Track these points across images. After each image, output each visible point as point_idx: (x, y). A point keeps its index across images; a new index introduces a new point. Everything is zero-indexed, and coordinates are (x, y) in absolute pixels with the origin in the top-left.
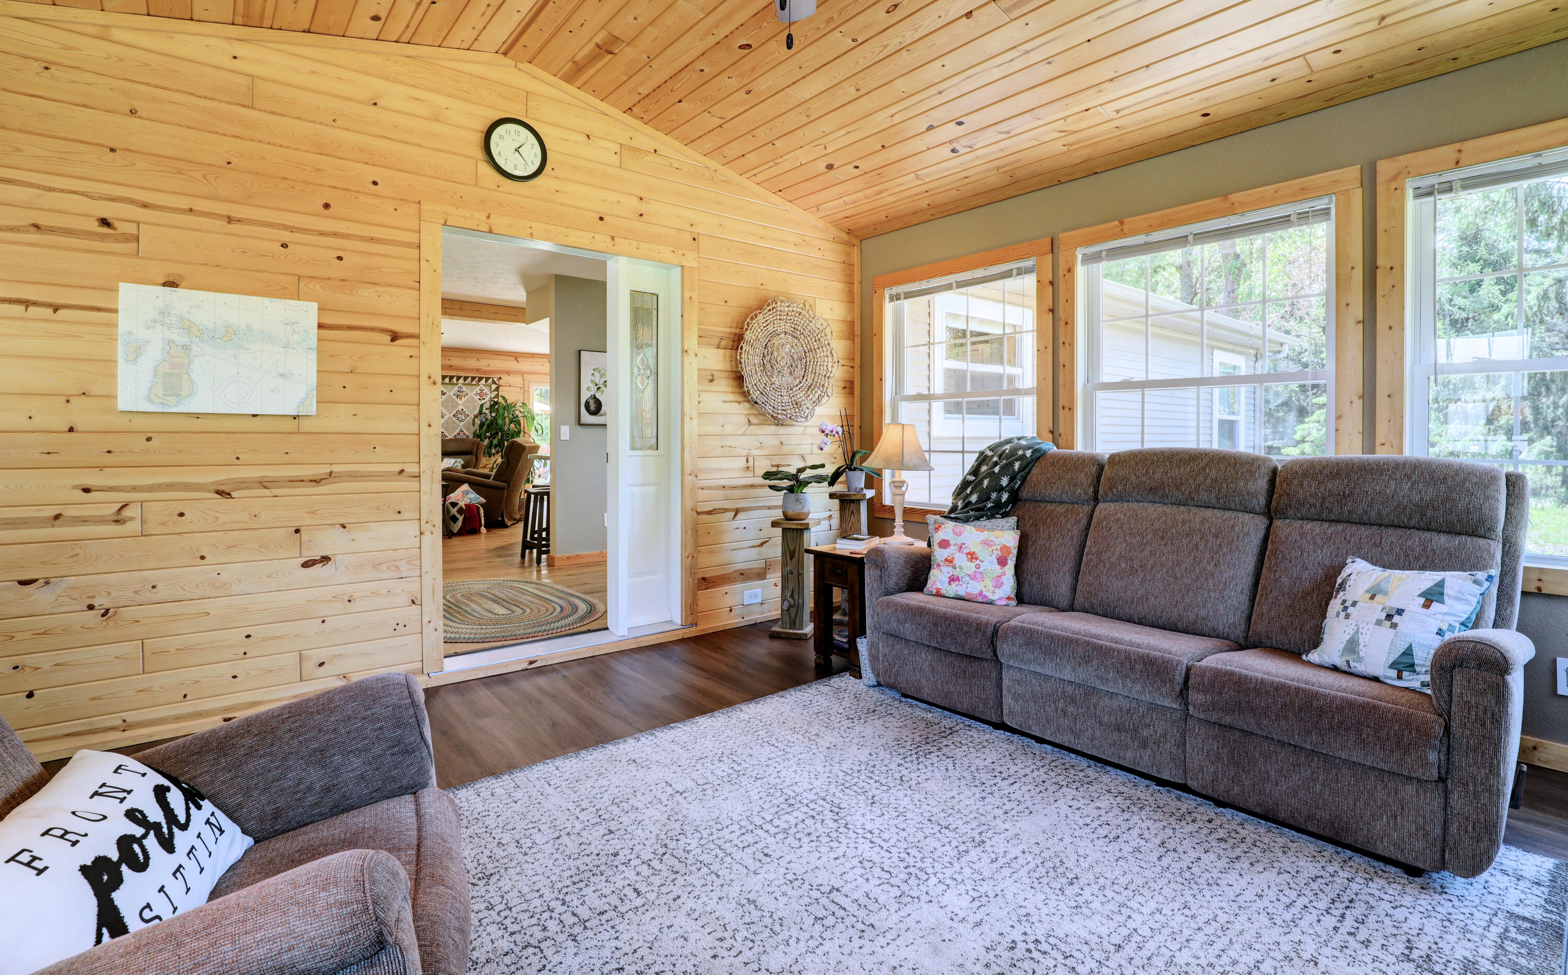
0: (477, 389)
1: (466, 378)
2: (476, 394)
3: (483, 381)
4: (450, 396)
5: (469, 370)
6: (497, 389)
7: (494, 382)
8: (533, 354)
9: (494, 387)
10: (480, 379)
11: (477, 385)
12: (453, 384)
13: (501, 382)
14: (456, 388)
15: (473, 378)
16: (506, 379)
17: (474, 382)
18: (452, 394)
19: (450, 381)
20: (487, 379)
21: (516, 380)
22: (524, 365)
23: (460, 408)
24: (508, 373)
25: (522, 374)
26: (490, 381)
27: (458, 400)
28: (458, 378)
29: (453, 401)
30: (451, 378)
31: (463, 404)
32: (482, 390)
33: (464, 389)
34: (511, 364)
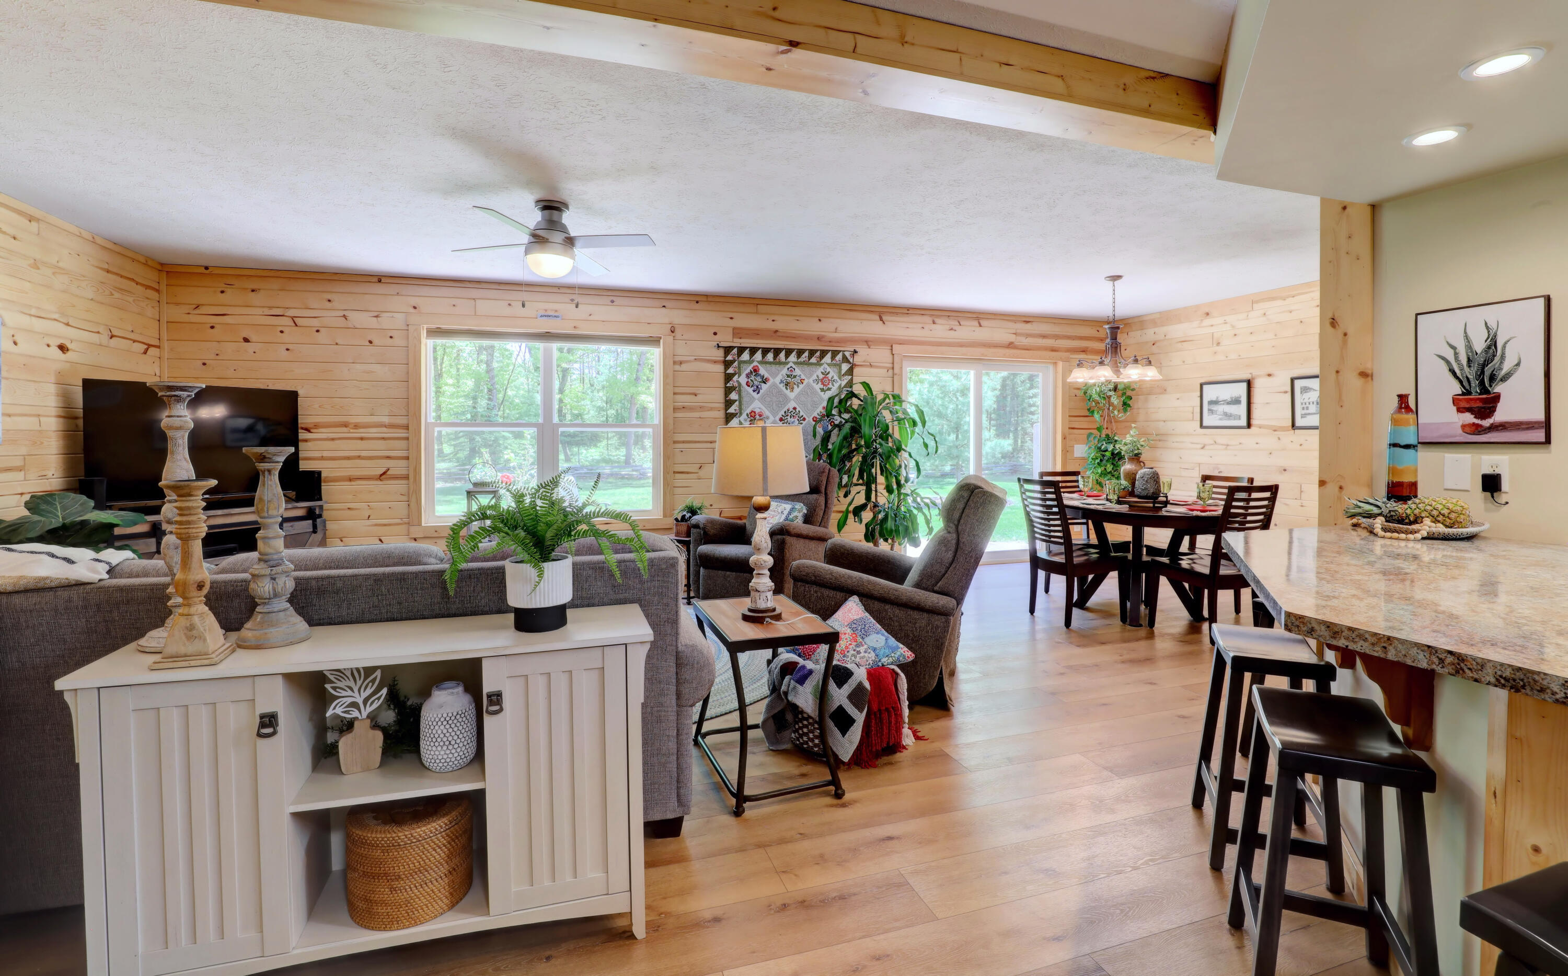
0: (819, 372)
1: (800, 353)
2: (817, 381)
3: (828, 358)
4: (774, 385)
5: (807, 338)
6: (850, 372)
7: (845, 360)
8: (908, 309)
9: (845, 367)
10: (823, 353)
11: (818, 364)
12: (780, 363)
13: (857, 359)
14: (785, 371)
15: (812, 353)
16: (864, 354)
17: (813, 360)
18: (778, 380)
19: (775, 357)
20: (835, 353)
21: (880, 355)
22: (895, 328)
23: (791, 405)
24: (868, 343)
25: (890, 344)
26: (839, 357)
27: (788, 392)
28: (789, 352)
29: (780, 393)
30: (777, 352)
31: (797, 398)
32: (826, 374)
33: (798, 372)
34: (870, 327)
